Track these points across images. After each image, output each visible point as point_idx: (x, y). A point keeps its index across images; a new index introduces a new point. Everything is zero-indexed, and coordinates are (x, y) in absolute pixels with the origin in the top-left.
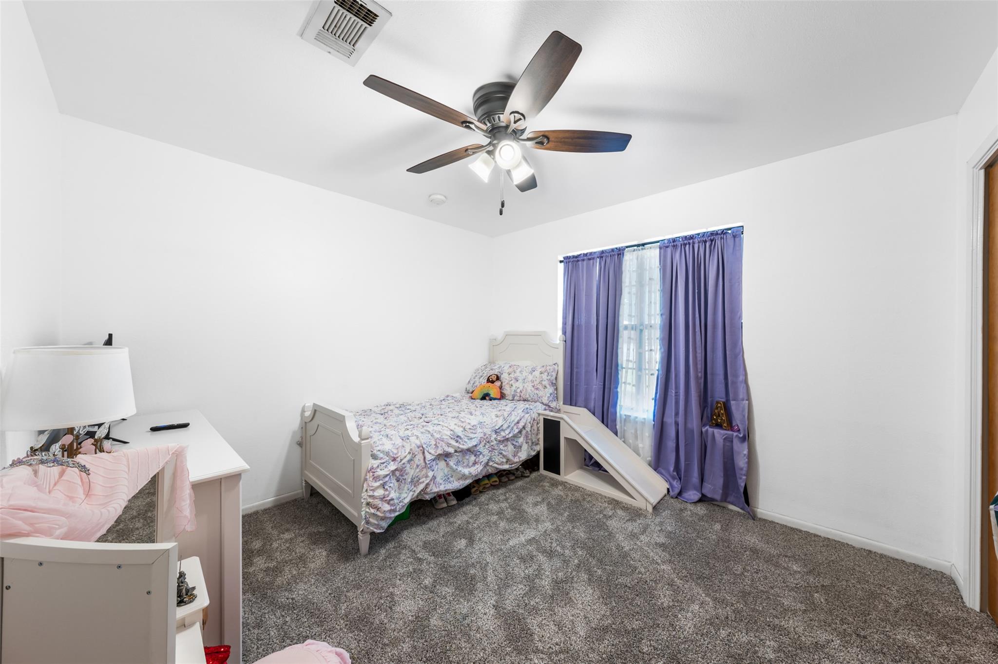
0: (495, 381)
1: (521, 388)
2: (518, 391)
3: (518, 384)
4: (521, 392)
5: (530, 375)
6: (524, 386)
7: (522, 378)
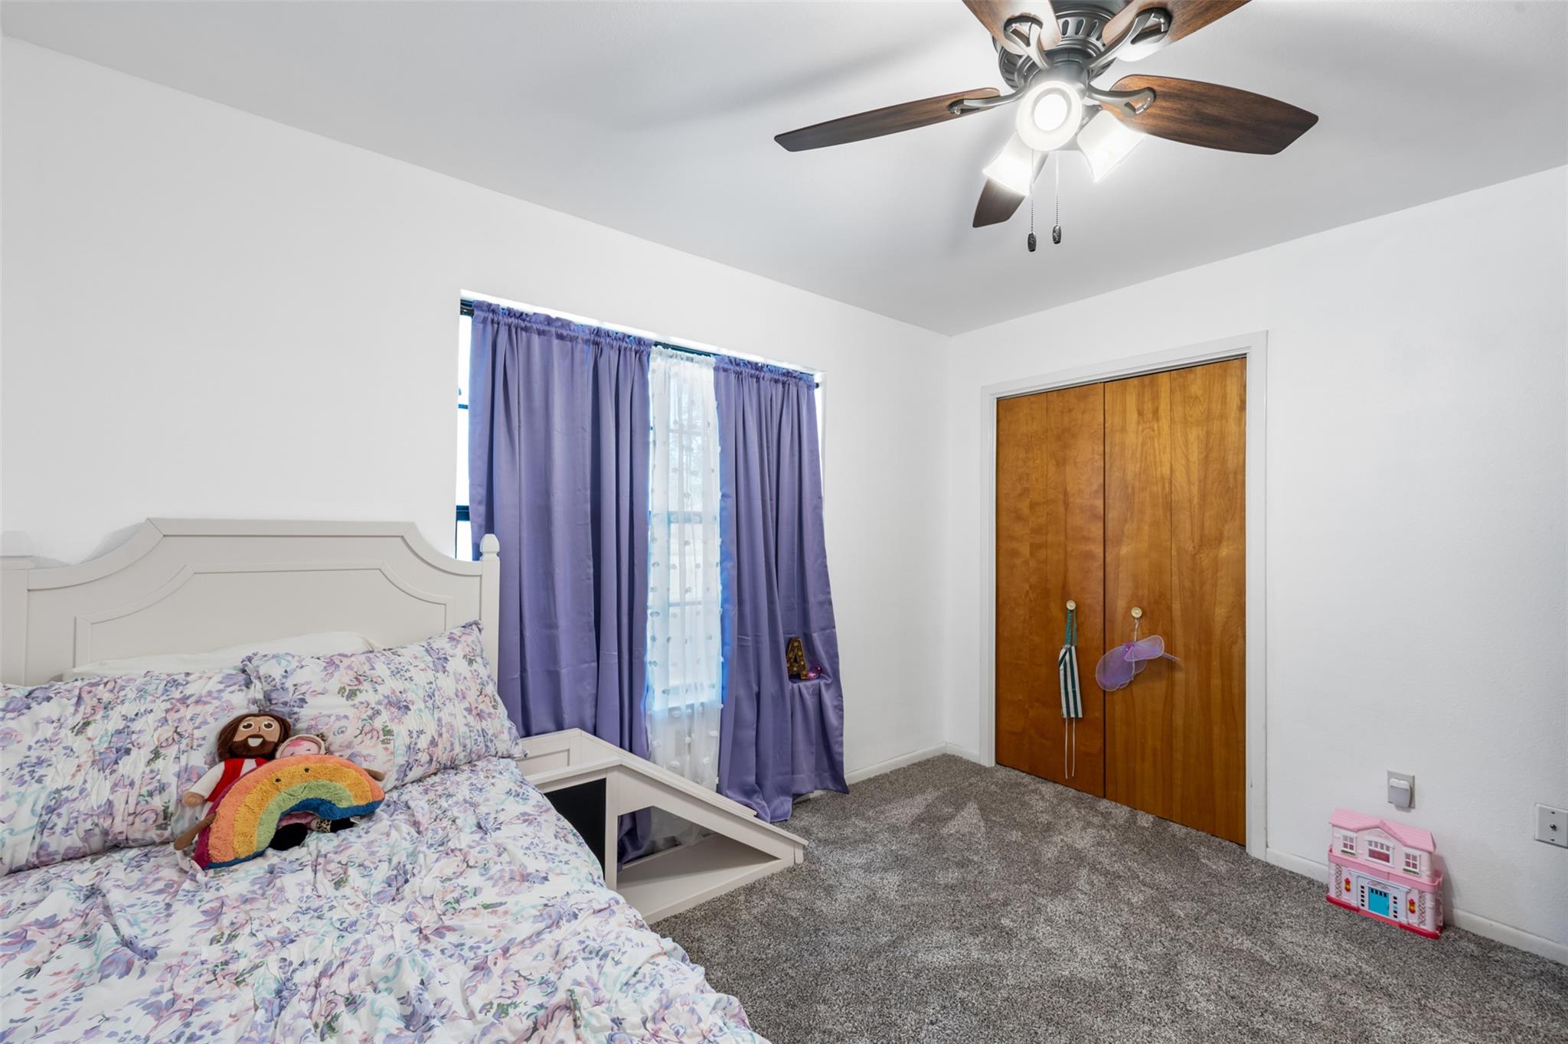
0: (277, 745)
1: (431, 730)
2: (423, 742)
3: (411, 721)
4: (433, 743)
5: (440, 675)
6: (439, 720)
7: (421, 693)
